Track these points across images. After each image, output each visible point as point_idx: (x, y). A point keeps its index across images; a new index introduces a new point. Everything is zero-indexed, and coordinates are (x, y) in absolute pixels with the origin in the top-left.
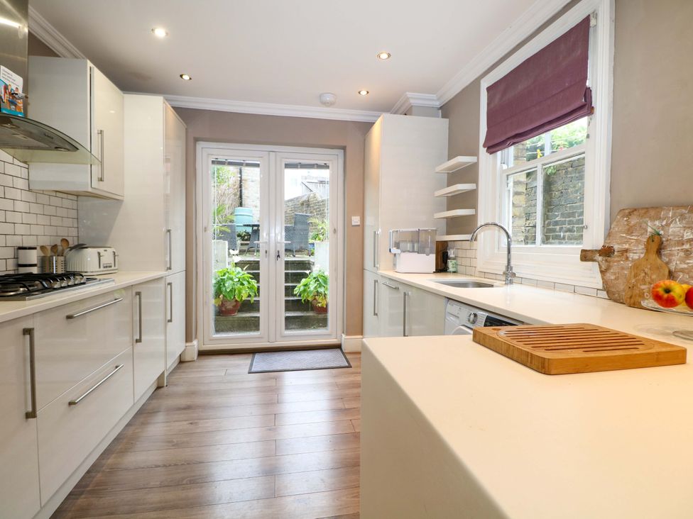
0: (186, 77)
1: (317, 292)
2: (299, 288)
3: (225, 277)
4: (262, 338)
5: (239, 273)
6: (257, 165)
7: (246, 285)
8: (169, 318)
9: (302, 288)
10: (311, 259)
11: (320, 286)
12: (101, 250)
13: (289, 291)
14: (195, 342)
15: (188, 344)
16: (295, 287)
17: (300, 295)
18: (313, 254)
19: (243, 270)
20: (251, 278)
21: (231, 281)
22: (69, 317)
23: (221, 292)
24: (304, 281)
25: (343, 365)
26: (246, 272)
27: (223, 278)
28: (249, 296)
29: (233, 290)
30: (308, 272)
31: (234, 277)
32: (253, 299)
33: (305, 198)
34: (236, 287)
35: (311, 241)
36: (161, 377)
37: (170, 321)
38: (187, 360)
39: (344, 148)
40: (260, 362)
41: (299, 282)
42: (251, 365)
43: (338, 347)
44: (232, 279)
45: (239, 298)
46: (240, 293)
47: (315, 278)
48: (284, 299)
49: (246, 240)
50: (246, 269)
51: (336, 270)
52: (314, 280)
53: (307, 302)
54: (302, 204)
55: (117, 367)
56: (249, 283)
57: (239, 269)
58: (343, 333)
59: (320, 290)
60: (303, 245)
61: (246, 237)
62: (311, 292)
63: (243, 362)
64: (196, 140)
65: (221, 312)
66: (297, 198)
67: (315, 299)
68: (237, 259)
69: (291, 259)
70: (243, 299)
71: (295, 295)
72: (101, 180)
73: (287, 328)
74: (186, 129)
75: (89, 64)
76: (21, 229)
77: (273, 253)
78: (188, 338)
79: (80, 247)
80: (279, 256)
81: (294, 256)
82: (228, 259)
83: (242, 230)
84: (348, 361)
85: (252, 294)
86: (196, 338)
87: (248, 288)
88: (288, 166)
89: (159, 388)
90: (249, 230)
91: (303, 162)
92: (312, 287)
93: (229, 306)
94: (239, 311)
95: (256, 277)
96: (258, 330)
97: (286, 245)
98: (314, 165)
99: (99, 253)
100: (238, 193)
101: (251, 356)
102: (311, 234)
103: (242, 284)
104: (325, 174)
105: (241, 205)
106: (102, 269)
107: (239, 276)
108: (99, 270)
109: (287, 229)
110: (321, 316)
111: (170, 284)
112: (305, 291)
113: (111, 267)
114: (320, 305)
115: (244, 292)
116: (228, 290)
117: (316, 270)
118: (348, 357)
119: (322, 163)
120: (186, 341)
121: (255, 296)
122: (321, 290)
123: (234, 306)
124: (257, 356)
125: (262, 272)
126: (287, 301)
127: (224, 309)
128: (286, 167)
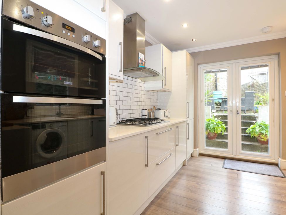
0: (194, 40)
1: (261, 133)
2: (249, 129)
3: (210, 122)
4: (229, 152)
5: (216, 121)
6: (226, 71)
7: (220, 126)
8: (188, 138)
9: (251, 130)
10: (256, 115)
11: (263, 129)
12: (165, 110)
13: (244, 131)
14: (198, 149)
15: (195, 150)
16: (247, 129)
17: (250, 133)
18: (257, 112)
19: (218, 119)
20: (222, 123)
21: (213, 124)
22: (157, 134)
23: (208, 129)
24: (252, 126)
25: (280, 175)
26: (220, 120)
27: (209, 122)
28: (222, 131)
29: (214, 128)
30: (254, 122)
31: (214, 122)
32: (223, 133)
33: (251, 84)
34: (215, 127)
35: (255, 105)
36: (185, 161)
37: (188, 139)
38: (194, 156)
39: (278, 54)
40: (228, 164)
41: (249, 126)
42: (224, 164)
43: (277, 165)
44: (213, 123)
45: (216, 132)
46: (217, 130)
47: (259, 125)
48: (241, 134)
49: (219, 106)
50: (220, 119)
51: (274, 121)
52: (259, 126)
53: (254, 137)
54: (249, 87)
55: (170, 154)
56: (221, 125)
57: (216, 119)
58: (280, 157)
59: (262, 132)
60: (250, 108)
61: (219, 104)
62: (257, 132)
63: (220, 162)
64: (198, 64)
65: (208, 138)
66: (246, 84)
67: (259, 136)
68: (216, 114)
69: (244, 114)
70: (219, 133)
71: (247, 133)
72: (165, 85)
73: (243, 149)
74: (194, 61)
75: (162, 45)
76: (143, 104)
77: (234, 112)
78: (195, 147)
79: (159, 109)
80: (238, 113)
81: (245, 113)
82: (211, 114)
83: (217, 101)
84: (283, 174)
85: (223, 131)
86: (198, 147)
87: (221, 128)
88: (242, 69)
89: (184, 165)
90: (221, 101)
91: (251, 65)
92: (258, 129)
93: (212, 135)
94: (217, 138)
95: (226, 123)
96: (227, 148)
97: (242, 107)
98: (258, 66)
99: (164, 111)
100: (215, 85)
101: (223, 160)
102: (255, 102)
103: (218, 126)
104: (265, 70)
105: (216, 90)
106: (165, 117)
107: (216, 122)
108: (164, 117)
109: (242, 100)
110: (264, 146)
111: (188, 124)
112: (253, 131)
113: (168, 116)
114: (262, 140)
115: (219, 129)
116: (211, 128)
117: (259, 121)
118: (283, 171)
119: (264, 64)
120: (194, 148)
121: (225, 132)
122: (264, 132)
123: (214, 136)
124: (226, 161)
125: (229, 120)
126: (242, 136)
127: (209, 136)
128: (241, 69)
